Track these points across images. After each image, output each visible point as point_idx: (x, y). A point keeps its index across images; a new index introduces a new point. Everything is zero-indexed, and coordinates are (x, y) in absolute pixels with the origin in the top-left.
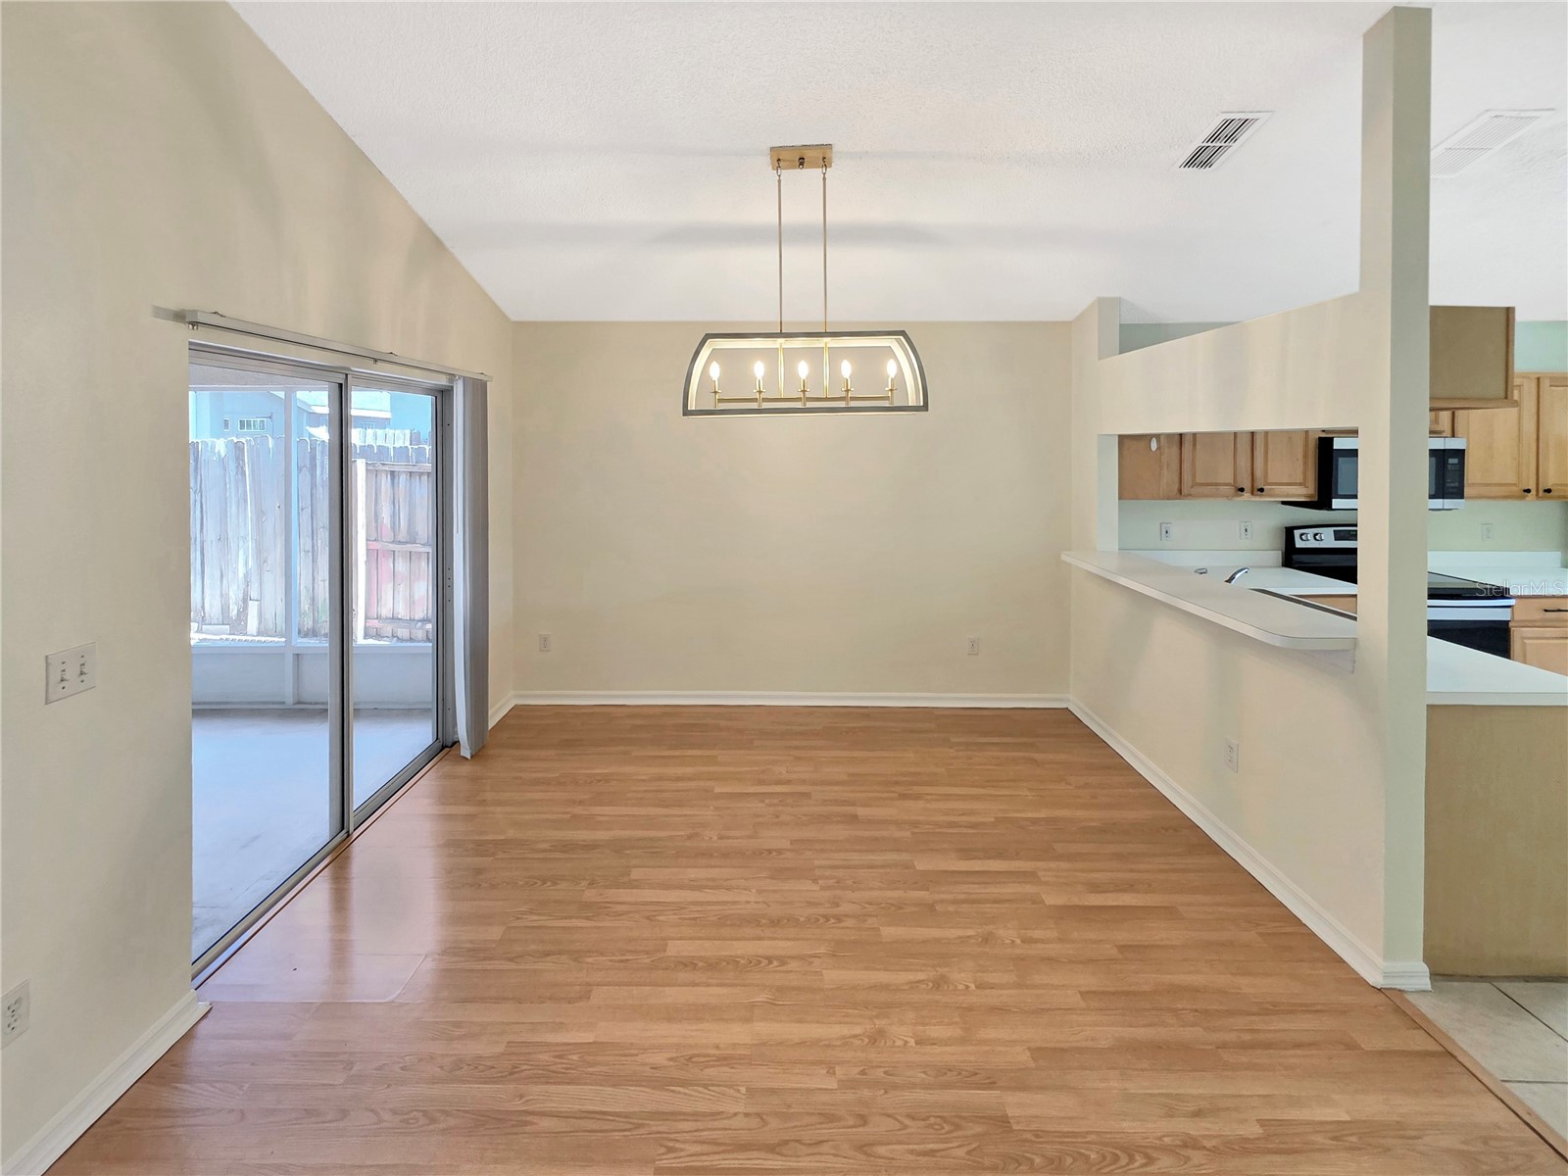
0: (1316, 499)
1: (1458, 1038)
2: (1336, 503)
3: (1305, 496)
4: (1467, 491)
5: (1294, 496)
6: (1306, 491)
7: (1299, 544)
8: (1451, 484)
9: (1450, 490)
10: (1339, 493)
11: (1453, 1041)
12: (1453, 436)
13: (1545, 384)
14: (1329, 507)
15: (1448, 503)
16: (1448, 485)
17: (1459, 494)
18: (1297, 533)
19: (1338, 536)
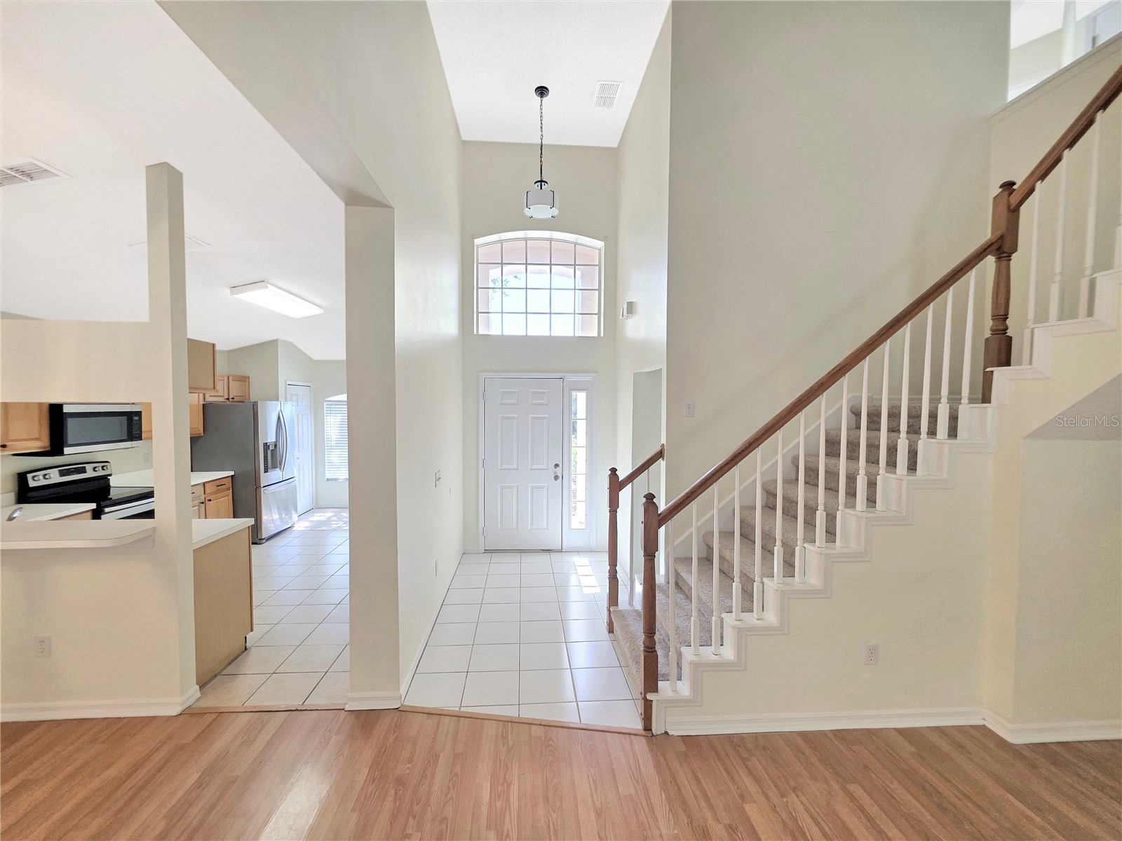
0: (49, 449)
1: (221, 705)
2: (67, 450)
3: (41, 448)
4: (144, 436)
5: (32, 448)
6: (43, 443)
7: (32, 484)
8: (135, 432)
9: (134, 436)
10: (70, 443)
11: (219, 708)
14: (62, 454)
15: (135, 443)
16: (133, 433)
17: (140, 438)
18: (29, 476)
19: (62, 474)
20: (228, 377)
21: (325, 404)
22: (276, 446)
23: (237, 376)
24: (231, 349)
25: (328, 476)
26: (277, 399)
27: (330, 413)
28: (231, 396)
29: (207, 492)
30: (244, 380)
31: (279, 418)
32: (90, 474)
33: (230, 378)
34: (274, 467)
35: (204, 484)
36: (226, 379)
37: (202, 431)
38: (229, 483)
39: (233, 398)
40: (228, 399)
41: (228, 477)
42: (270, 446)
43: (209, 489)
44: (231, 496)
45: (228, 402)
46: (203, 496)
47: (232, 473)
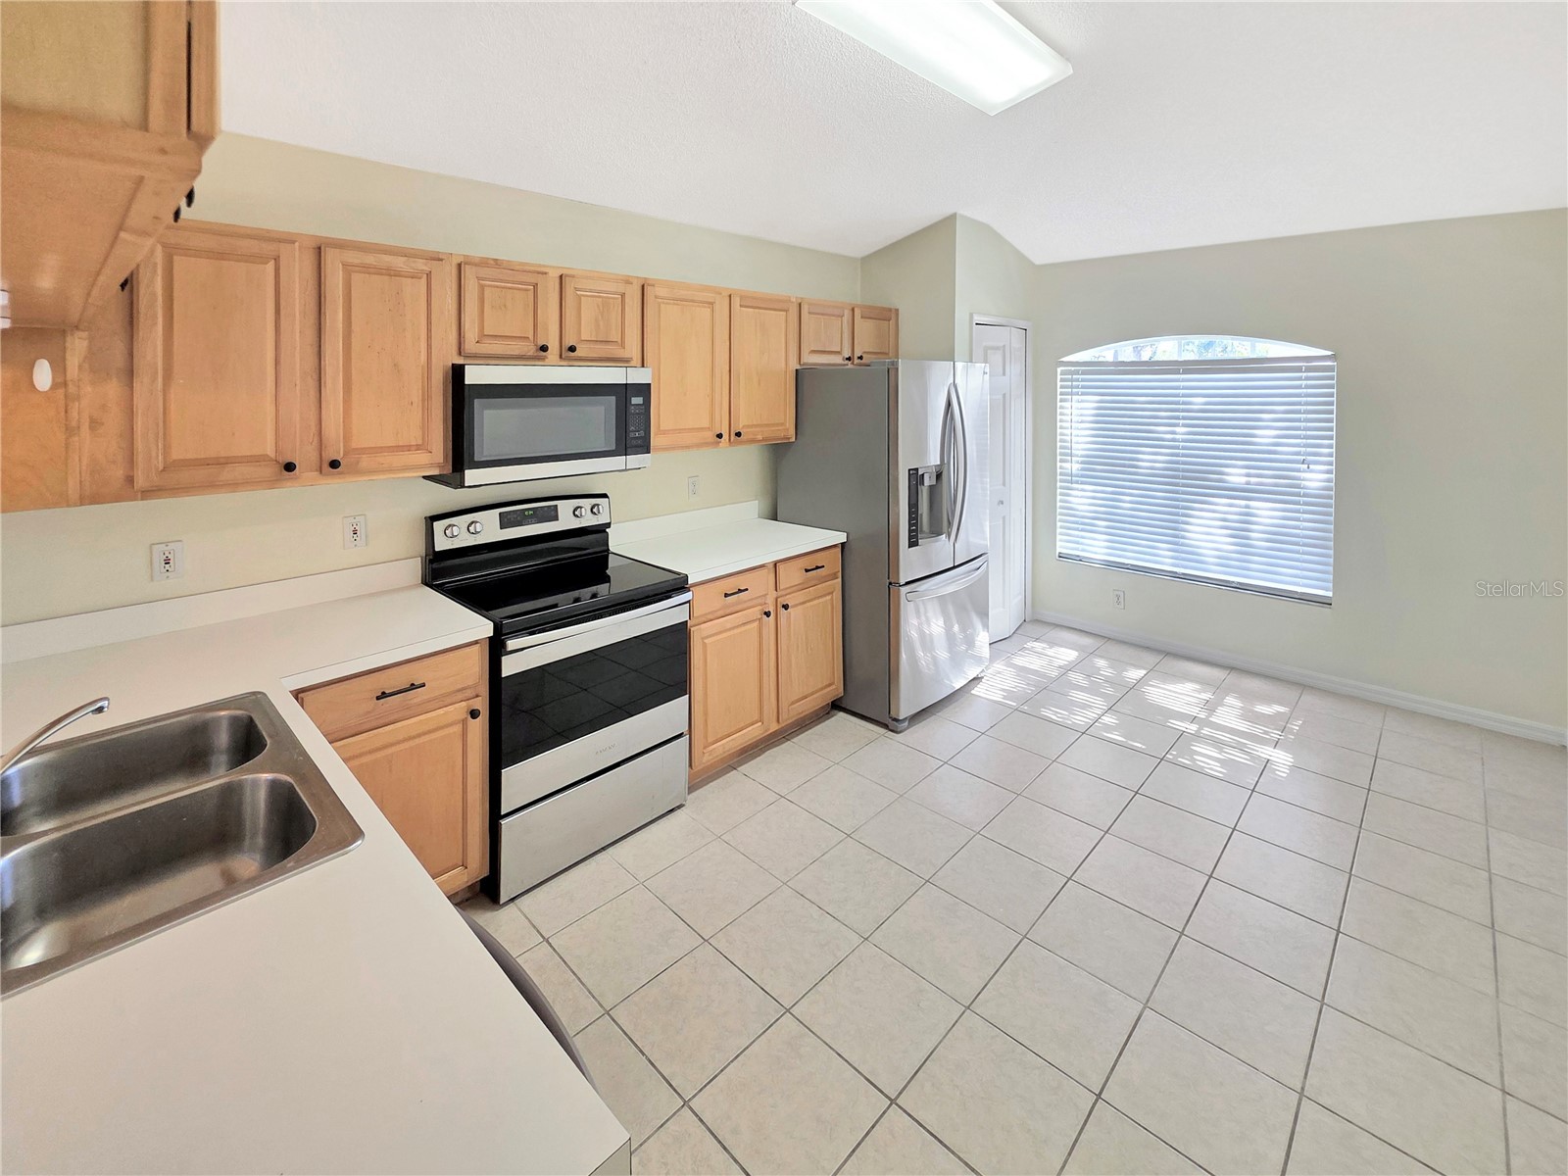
0: (450, 469)
2: (470, 476)
3: (431, 467)
4: (655, 441)
6: (435, 456)
7: (443, 543)
8: (635, 434)
9: (634, 442)
10: (477, 458)
12: (643, 366)
13: (736, 302)
14: (464, 482)
15: (633, 460)
16: (632, 435)
17: (645, 447)
18: (438, 526)
19: (505, 522)
20: (853, 310)
21: (1059, 370)
22: (939, 476)
23: (870, 307)
24: (867, 253)
25: (1062, 547)
26: (950, 357)
27: (1072, 394)
28: (858, 353)
29: (782, 585)
30: (886, 316)
31: (949, 404)
32: (566, 521)
33: (857, 312)
34: (936, 532)
35: (775, 564)
36: (847, 313)
37: (792, 431)
38: (833, 563)
39: (861, 358)
40: (849, 359)
41: (835, 546)
42: (926, 477)
43: (791, 576)
44: (838, 594)
45: (850, 366)
46: (773, 594)
47: (841, 537)
